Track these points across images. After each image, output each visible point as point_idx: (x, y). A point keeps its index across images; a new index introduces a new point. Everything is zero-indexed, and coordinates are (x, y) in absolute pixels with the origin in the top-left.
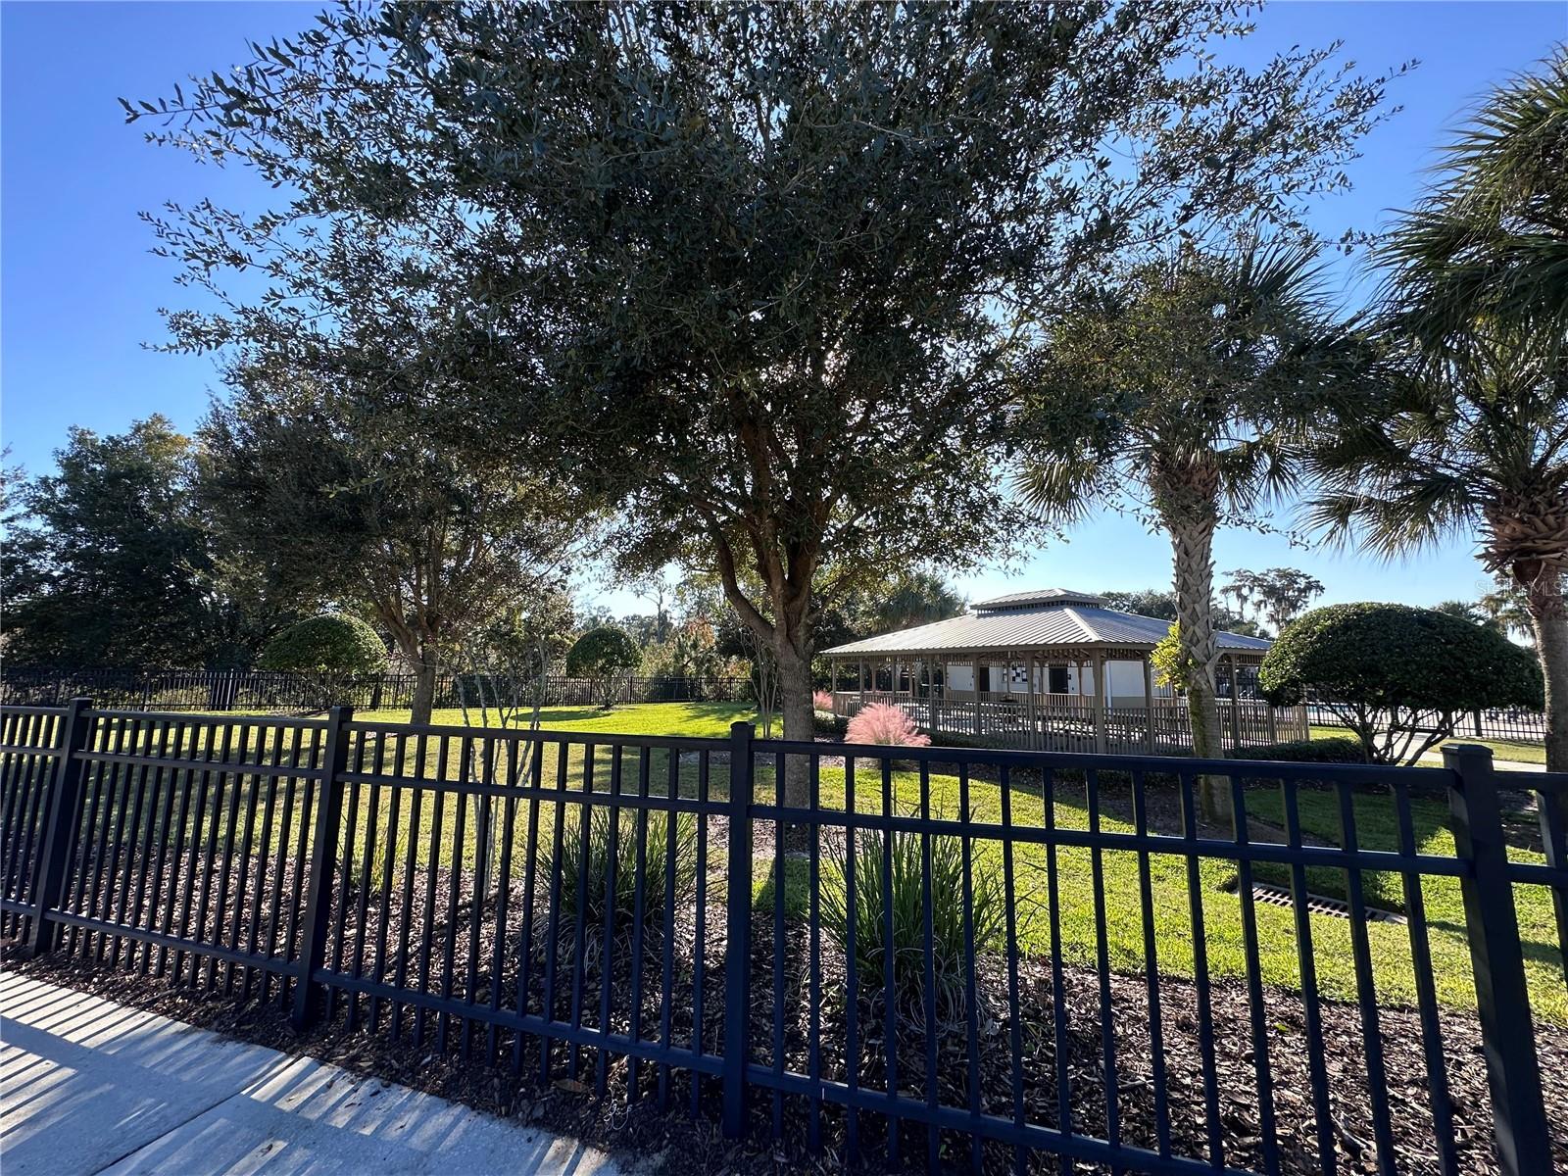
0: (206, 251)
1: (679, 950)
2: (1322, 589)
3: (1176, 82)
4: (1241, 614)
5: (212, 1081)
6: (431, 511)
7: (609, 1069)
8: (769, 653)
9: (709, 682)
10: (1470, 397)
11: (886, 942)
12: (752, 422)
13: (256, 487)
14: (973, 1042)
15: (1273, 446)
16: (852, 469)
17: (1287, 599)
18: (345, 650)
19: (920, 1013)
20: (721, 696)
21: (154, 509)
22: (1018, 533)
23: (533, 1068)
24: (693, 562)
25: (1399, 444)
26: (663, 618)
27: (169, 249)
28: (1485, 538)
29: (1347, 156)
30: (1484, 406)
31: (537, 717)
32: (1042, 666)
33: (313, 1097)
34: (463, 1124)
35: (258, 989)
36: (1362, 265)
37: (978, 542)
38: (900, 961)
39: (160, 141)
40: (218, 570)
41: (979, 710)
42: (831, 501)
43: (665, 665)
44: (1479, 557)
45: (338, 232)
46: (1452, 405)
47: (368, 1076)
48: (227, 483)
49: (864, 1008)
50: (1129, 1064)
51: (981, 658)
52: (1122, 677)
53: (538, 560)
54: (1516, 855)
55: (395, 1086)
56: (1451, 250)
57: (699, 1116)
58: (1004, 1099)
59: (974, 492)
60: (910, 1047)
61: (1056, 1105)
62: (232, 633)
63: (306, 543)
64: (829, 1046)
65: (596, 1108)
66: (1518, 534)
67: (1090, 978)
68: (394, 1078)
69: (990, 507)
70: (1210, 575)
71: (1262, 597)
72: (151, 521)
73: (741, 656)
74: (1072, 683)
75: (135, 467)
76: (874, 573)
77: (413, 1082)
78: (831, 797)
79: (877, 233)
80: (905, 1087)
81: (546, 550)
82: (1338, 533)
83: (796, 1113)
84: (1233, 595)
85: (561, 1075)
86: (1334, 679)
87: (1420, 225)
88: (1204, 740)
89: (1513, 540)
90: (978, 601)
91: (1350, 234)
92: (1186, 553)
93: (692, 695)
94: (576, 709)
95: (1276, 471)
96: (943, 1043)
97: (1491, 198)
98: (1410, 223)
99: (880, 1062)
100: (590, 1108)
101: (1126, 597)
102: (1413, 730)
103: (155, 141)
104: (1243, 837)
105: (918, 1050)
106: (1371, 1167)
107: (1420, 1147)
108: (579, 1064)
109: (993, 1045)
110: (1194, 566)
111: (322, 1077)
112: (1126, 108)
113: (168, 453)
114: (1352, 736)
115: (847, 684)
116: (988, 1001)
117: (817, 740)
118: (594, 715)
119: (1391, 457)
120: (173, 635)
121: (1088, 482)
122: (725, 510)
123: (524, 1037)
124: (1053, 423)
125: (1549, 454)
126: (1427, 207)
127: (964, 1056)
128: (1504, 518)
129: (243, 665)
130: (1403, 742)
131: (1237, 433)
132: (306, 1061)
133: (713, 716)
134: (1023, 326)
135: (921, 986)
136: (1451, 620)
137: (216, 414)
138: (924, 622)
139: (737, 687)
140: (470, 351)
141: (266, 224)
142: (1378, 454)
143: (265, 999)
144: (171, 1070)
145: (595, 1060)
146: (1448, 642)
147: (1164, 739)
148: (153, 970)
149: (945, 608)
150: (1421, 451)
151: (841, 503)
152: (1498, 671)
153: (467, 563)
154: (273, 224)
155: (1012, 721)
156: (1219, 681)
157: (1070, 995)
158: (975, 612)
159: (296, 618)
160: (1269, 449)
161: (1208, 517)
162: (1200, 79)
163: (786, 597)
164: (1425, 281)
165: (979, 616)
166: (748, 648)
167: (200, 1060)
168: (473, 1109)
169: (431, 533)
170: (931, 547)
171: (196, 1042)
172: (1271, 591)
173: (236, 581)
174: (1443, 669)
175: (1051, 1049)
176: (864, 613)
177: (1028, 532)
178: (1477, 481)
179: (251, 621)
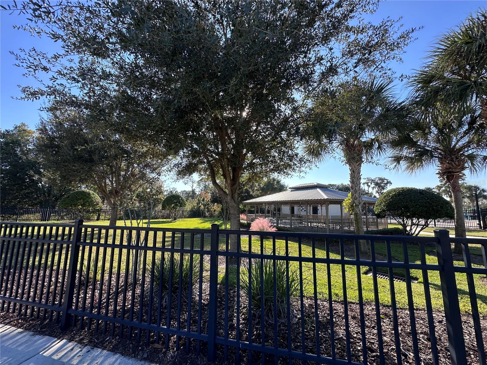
0: (34, 65)
1: (195, 298)
2: (391, 183)
3: (352, 27)
4: (368, 191)
5: (29, 350)
6: (116, 156)
7: (169, 339)
8: (227, 202)
9: (208, 212)
10: (435, 126)
11: (262, 294)
12: (221, 128)
13: (56, 147)
14: (289, 325)
15: (378, 140)
16: (252, 143)
17: (381, 186)
18: (87, 201)
19: (272, 316)
20: (211, 216)
21: (22, 155)
22: (304, 165)
23: (144, 340)
24: (202, 173)
25: (415, 140)
26: (193, 191)
27: (21, 64)
28: (438, 168)
29: (402, 52)
30: (439, 129)
31: (149, 223)
32: (310, 206)
33: (66, 354)
34: (118, 361)
35: (48, 316)
36: (405, 86)
37: (291, 168)
38: (266, 300)
39: (18, 28)
40: (44, 175)
41: (291, 220)
42: (246, 154)
43: (194, 206)
44: (437, 174)
45: (81, 61)
46: (430, 128)
47: (86, 345)
48: (46, 146)
49: (254, 315)
50: (337, 331)
51: (292, 204)
52: (334, 210)
53: (152, 172)
54: (456, 264)
55: (96, 349)
56: (430, 82)
57: (200, 355)
58: (299, 344)
59: (290, 152)
60: (269, 328)
61: (315, 345)
62: (49, 196)
63: (73, 166)
64: (243, 329)
65: (165, 353)
66: (448, 167)
67: (325, 303)
68: (95, 346)
69: (295, 157)
70: (360, 179)
71: (374, 186)
72: (20, 158)
73: (218, 203)
74: (319, 211)
75: (15, 140)
76: (259, 177)
77: (102, 347)
78: (246, 247)
79: (261, 66)
80: (267, 341)
81: (155, 169)
82: (397, 166)
83: (232, 352)
84: (366, 185)
85: (153, 342)
86: (396, 210)
87: (422, 74)
88: (358, 228)
89: (446, 169)
90: (291, 186)
91: (402, 75)
92: (353, 172)
93: (202, 215)
94: (165, 220)
95: (379, 148)
96: (280, 326)
97: (442, 67)
98: (419, 74)
99: (259, 333)
100: (163, 353)
101: (335, 185)
102: (418, 225)
103: (16, 28)
104: (374, 259)
105: (272, 329)
106: (411, 361)
107: (425, 354)
108: (160, 338)
109: (295, 326)
110: (356, 176)
111: (69, 347)
112: (338, 34)
113: (26, 136)
114: (400, 227)
115: (251, 212)
116: (294, 312)
117: (241, 229)
118: (171, 222)
119: (412, 144)
120: (28, 196)
121: (324, 150)
122: (212, 156)
123: (141, 330)
124: (315, 130)
125: (456, 144)
126: (423, 69)
127: (286, 330)
128: (444, 162)
129: (53, 206)
130: (415, 228)
131: (368, 136)
132: (64, 341)
133: (209, 222)
134: (306, 100)
135: (272, 308)
136: (428, 192)
137: (42, 123)
138: (275, 193)
139: (217, 213)
140: (126, 101)
141: (56, 57)
142: (409, 143)
143: (51, 320)
144: (15, 346)
145: (165, 336)
146: (428, 199)
147: (346, 228)
148: (11, 311)
149: (281, 188)
150: (421, 142)
151: (249, 155)
152: (442, 207)
153: (129, 173)
154: (58, 57)
155: (301, 223)
156: (363, 211)
157: (319, 309)
158: (290, 190)
159: (71, 191)
160: (378, 141)
161: (360, 161)
162: (359, 26)
163: (231, 184)
164: (423, 91)
165: (291, 191)
166: (220, 201)
167: (26, 342)
168: (123, 355)
169: (116, 163)
170: (277, 169)
171: (25, 336)
172: (377, 184)
173: (50, 179)
174: (426, 207)
175: (314, 327)
176: (256, 190)
177: (307, 164)
178: (436, 151)
179: (55, 192)
